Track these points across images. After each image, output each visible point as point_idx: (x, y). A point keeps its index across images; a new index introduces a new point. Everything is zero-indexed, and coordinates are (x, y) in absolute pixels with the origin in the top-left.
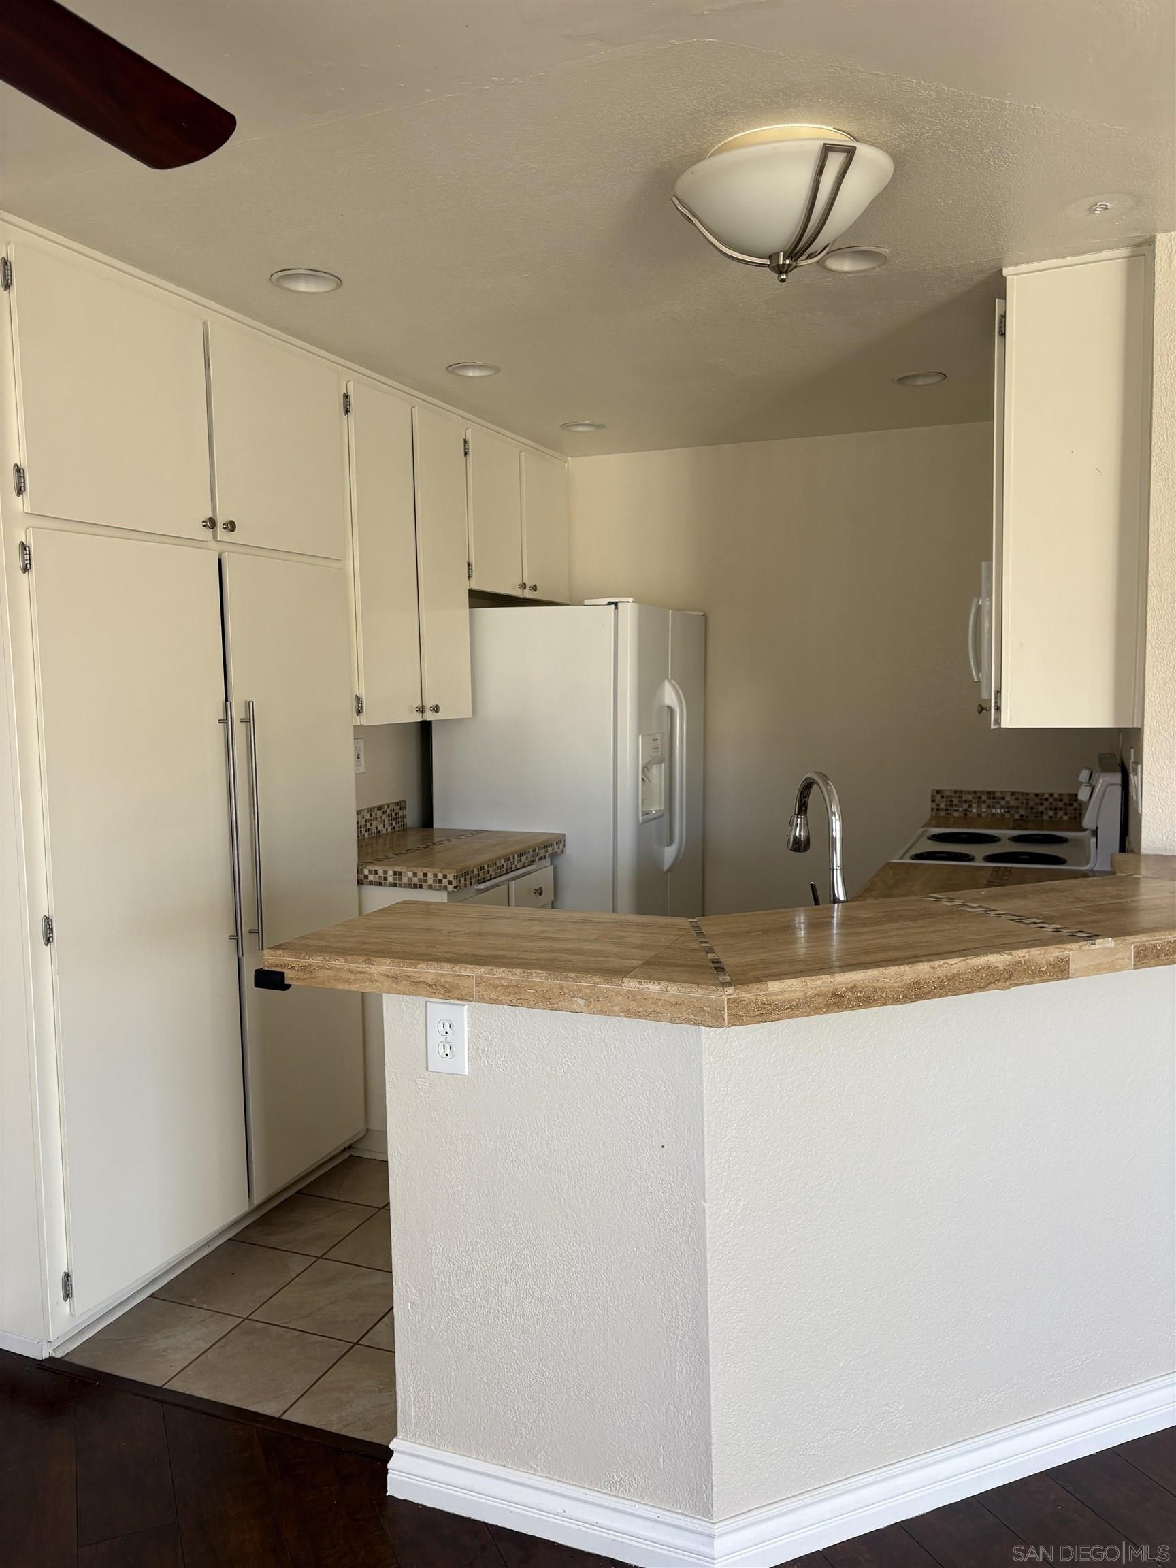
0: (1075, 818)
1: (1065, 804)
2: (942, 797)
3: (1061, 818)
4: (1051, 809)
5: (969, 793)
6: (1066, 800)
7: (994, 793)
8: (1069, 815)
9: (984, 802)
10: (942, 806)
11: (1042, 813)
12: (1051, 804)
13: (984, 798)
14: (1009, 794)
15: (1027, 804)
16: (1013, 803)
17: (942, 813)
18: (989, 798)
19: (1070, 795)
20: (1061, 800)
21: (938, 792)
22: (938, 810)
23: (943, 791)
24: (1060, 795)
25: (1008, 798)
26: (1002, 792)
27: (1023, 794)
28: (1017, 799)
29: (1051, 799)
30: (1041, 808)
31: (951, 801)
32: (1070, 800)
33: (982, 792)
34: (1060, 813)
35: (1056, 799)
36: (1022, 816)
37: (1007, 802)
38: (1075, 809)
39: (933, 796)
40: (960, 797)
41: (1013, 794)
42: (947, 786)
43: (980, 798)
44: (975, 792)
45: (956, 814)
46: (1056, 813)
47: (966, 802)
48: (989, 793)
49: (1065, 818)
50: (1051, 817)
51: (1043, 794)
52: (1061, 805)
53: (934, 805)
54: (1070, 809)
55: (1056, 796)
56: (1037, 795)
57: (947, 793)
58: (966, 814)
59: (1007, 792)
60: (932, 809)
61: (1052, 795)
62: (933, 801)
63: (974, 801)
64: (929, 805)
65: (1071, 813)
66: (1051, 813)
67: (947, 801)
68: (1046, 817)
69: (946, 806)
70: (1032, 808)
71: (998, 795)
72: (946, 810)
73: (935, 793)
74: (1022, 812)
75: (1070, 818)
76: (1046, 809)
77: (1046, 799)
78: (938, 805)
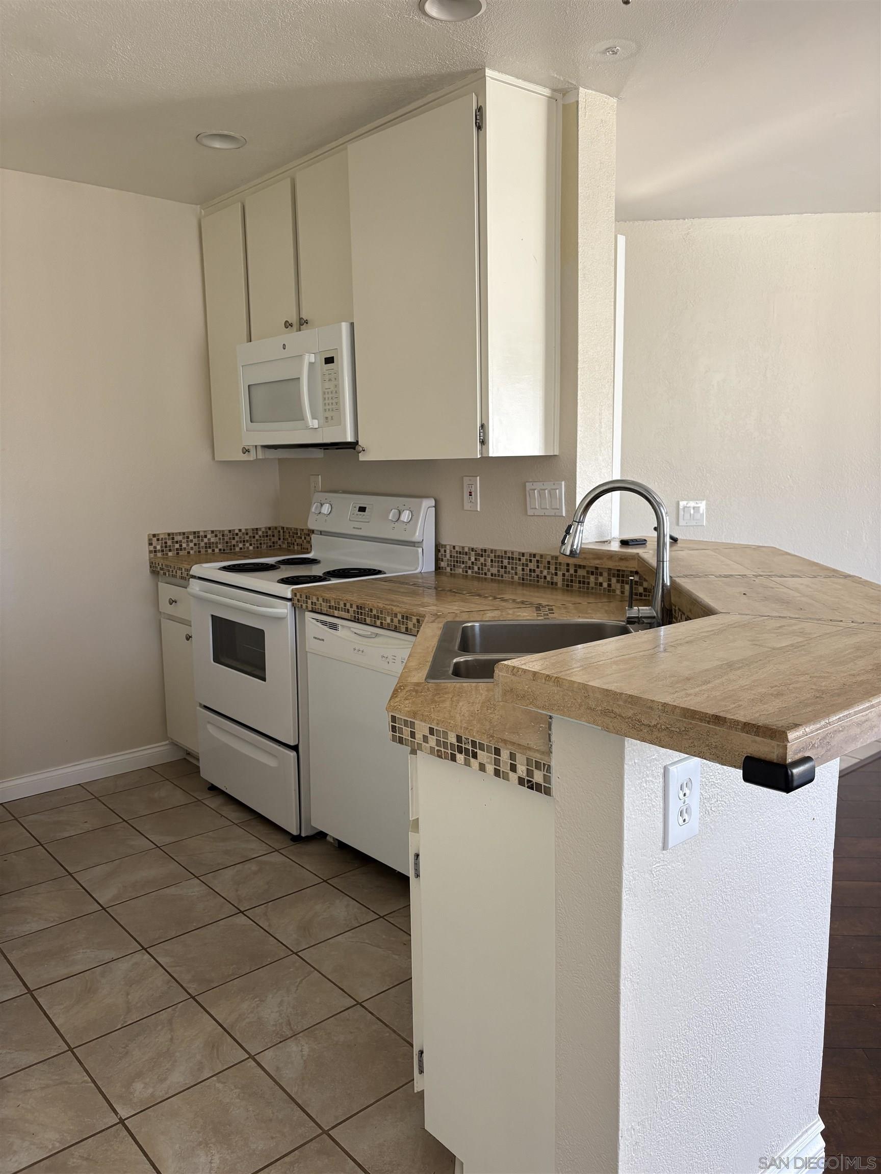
0: (258, 547)
1: (250, 537)
2: (158, 540)
3: (248, 548)
4: (241, 542)
5: (180, 533)
6: (251, 534)
7: (199, 532)
8: (253, 545)
9: (192, 541)
10: (159, 547)
11: (234, 546)
12: (240, 537)
13: (191, 537)
14: (210, 532)
15: (223, 539)
16: (213, 540)
17: (159, 555)
18: (195, 537)
19: (253, 530)
20: (247, 534)
21: (154, 536)
22: (155, 552)
23: (158, 535)
24: (246, 530)
25: (209, 536)
26: (205, 531)
27: (220, 531)
28: (216, 536)
29: (240, 534)
30: (234, 542)
31: (166, 543)
32: (253, 533)
33: (190, 533)
34: (247, 545)
35: (243, 533)
36: (220, 550)
37: (209, 539)
38: (257, 540)
39: (150, 540)
40: (173, 538)
41: (212, 532)
42: (162, 530)
43: (188, 537)
44: (184, 533)
45: (170, 554)
46: (244, 545)
47: (177, 542)
48: (194, 533)
49: (251, 548)
50: (241, 549)
51: (234, 530)
52: (247, 538)
53: (152, 548)
54: (253, 541)
55: (243, 531)
56: (230, 531)
57: (161, 537)
58: (178, 554)
59: (208, 531)
60: (150, 552)
61: (240, 530)
62: (150, 544)
63: (183, 541)
64: (146, 548)
65: (254, 544)
66: (241, 545)
67: (162, 543)
68: (237, 549)
69: (162, 547)
70: (227, 543)
71: (202, 534)
72: (163, 551)
73: (152, 537)
74: (220, 546)
75: (254, 548)
76: (237, 542)
77: (237, 534)
78: (155, 547)
